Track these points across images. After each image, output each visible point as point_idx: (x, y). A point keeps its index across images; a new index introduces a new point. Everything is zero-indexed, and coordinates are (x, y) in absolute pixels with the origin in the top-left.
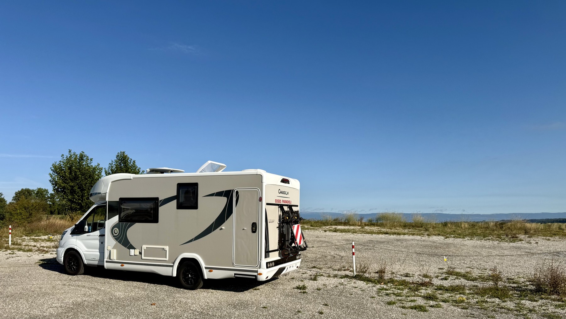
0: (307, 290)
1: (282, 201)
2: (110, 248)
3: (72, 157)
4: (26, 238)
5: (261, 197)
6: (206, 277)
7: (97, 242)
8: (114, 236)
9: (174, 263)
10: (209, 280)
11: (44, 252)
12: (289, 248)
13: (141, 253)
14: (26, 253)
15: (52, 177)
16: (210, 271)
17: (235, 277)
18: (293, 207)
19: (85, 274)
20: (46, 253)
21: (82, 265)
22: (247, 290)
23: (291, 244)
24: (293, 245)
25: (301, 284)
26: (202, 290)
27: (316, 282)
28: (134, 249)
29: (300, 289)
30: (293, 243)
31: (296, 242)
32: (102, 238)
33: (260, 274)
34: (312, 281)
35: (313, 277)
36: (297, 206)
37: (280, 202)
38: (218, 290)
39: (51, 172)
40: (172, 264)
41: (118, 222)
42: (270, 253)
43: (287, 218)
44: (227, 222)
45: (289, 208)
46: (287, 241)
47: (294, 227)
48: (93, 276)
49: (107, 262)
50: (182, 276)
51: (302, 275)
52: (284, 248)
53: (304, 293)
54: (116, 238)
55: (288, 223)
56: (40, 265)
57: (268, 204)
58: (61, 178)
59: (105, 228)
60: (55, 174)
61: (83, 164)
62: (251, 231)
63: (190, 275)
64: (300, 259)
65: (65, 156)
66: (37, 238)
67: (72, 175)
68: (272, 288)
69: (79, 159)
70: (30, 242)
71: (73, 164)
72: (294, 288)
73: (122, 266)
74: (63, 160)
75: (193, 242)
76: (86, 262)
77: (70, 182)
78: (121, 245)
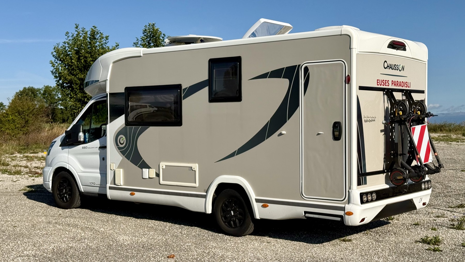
0: (441, 247)
1: (390, 82)
2: (114, 167)
3: (81, 35)
4: (18, 155)
5: (348, 76)
6: (258, 217)
7: (97, 158)
8: (119, 148)
9: (207, 192)
10: (262, 220)
11: (37, 175)
12: (406, 169)
13: (158, 175)
14: (12, 176)
15: (54, 67)
16: (264, 206)
17: (306, 217)
18: (413, 94)
19: (83, 206)
20: (38, 177)
21: (78, 194)
22: (329, 240)
23: (410, 162)
24: (414, 163)
25: (431, 235)
26: (253, 237)
27: (461, 232)
28: (149, 167)
29: (429, 243)
30: (414, 160)
31: (418, 156)
32: (103, 151)
33: (350, 214)
34: (454, 231)
35: (456, 223)
36: (423, 92)
37: (387, 84)
38: (280, 238)
39: (53, 59)
40: (205, 194)
41: (124, 126)
42: (368, 178)
43: (401, 113)
44: (290, 122)
45: (405, 95)
46: (400, 155)
47: (414, 129)
48: (93, 211)
49: (110, 188)
50: (221, 214)
51: (435, 219)
52: (396, 169)
53: (435, 250)
54: (123, 151)
55: (401, 122)
56: (25, 194)
57: (361, 88)
58: (67, 67)
59: (106, 136)
60: (58, 62)
61: (96, 45)
62: (332, 137)
63: (232, 212)
64: (428, 188)
65: (70, 35)
66: (32, 155)
67: (81, 63)
68: (375, 240)
69: (90, 38)
70: (22, 161)
71: (82, 46)
72: (417, 242)
73: (132, 194)
74: (67, 40)
75: (236, 157)
76: (82, 189)
77: (78, 74)
78: (129, 162)
